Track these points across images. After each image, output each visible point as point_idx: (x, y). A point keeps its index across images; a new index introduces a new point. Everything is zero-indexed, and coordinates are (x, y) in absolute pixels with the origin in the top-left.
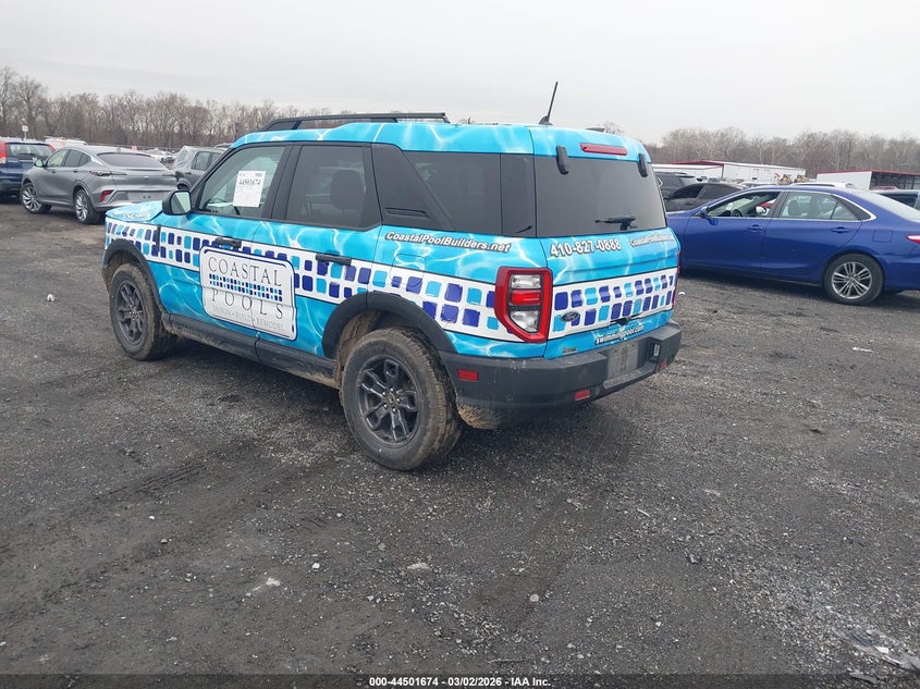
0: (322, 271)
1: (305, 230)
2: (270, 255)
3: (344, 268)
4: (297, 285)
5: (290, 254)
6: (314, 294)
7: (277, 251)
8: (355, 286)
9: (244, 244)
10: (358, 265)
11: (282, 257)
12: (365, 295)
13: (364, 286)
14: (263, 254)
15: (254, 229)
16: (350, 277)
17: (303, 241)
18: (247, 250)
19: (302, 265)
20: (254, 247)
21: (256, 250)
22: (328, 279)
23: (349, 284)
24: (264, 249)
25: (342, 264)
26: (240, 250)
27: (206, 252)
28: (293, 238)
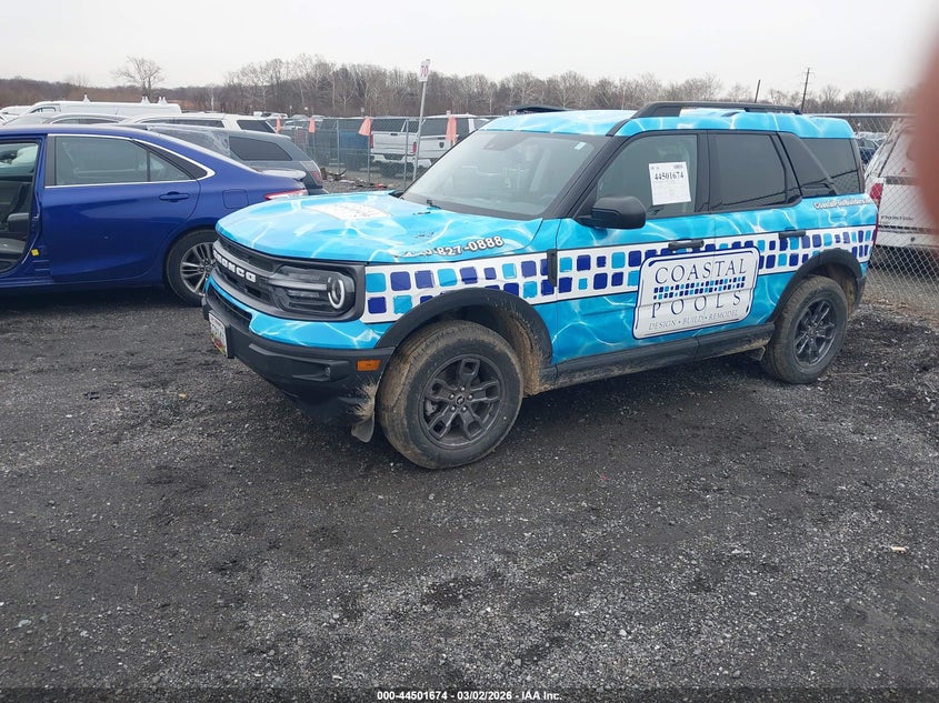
0: (783, 247)
1: (760, 215)
2: (736, 245)
3: (800, 239)
4: (761, 267)
5: (755, 239)
6: (777, 269)
7: (743, 240)
8: (811, 251)
9: (707, 242)
10: (810, 233)
11: (749, 244)
12: (818, 256)
13: (818, 249)
14: (730, 246)
15: (712, 224)
16: (806, 246)
17: (764, 224)
18: (711, 248)
19: (767, 246)
20: (718, 243)
21: (721, 245)
22: (789, 252)
23: (806, 251)
24: (730, 241)
25: (797, 236)
26: (703, 249)
27: (651, 264)
28: (755, 224)
